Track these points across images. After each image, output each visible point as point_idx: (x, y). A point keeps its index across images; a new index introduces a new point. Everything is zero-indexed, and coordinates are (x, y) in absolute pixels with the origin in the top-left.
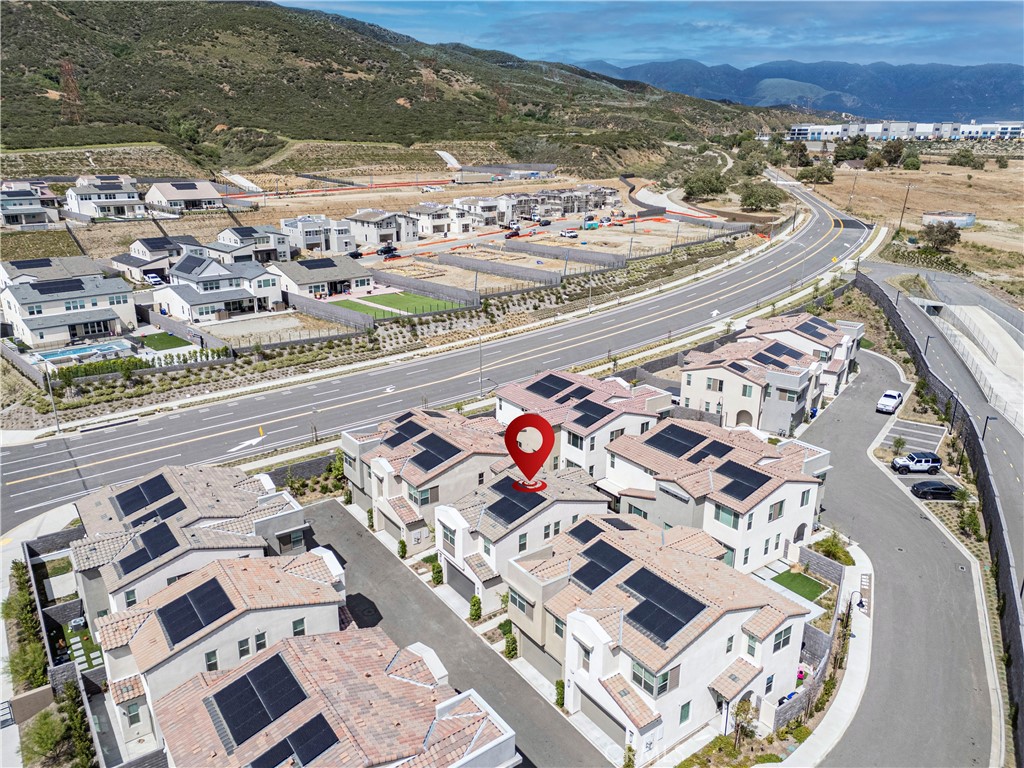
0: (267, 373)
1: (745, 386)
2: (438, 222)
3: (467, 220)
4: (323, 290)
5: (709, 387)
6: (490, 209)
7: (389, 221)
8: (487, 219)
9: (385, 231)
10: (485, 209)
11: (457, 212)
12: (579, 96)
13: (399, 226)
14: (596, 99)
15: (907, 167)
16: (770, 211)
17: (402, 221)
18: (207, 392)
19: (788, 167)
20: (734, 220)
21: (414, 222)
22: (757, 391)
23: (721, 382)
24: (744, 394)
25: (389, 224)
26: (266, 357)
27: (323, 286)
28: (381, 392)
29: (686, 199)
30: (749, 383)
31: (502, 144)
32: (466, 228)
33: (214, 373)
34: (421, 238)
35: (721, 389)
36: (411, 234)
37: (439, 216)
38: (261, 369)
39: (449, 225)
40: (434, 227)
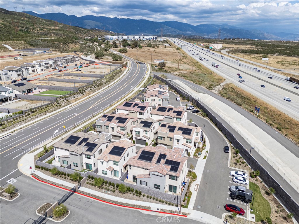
0: (36, 116)
1: (159, 99)
2: (33, 69)
3: (42, 67)
4: (26, 92)
5: (152, 101)
6: (47, 64)
7: (20, 70)
8: (47, 67)
9: (19, 73)
10: (45, 64)
11: (39, 65)
12: (36, 25)
13: (23, 71)
14: (42, 26)
15: (139, 48)
16: (120, 61)
17: (24, 69)
18: (23, 124)
19: (113, 48)
20: (114, 63)
21: (27, 69)
22: (161, 100)
23: (154, 99)
24: (159, 101)
25: (20, 71)
26: (33, 112)
27: (26, 91)
28: (75, 115)
29: (96, 58)
30: (160, 99)
31: (26, 42)
32: (42, 70)
33: (21, 118)
34: (30, 74)
35: (154, 101)
36: (27, 73)
37: (33, 67)
38: (34, 115)
39: (36, 69)
40: (32, 70)
